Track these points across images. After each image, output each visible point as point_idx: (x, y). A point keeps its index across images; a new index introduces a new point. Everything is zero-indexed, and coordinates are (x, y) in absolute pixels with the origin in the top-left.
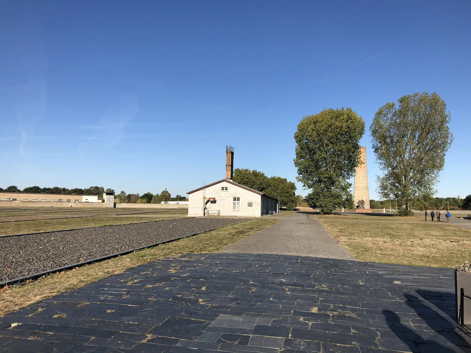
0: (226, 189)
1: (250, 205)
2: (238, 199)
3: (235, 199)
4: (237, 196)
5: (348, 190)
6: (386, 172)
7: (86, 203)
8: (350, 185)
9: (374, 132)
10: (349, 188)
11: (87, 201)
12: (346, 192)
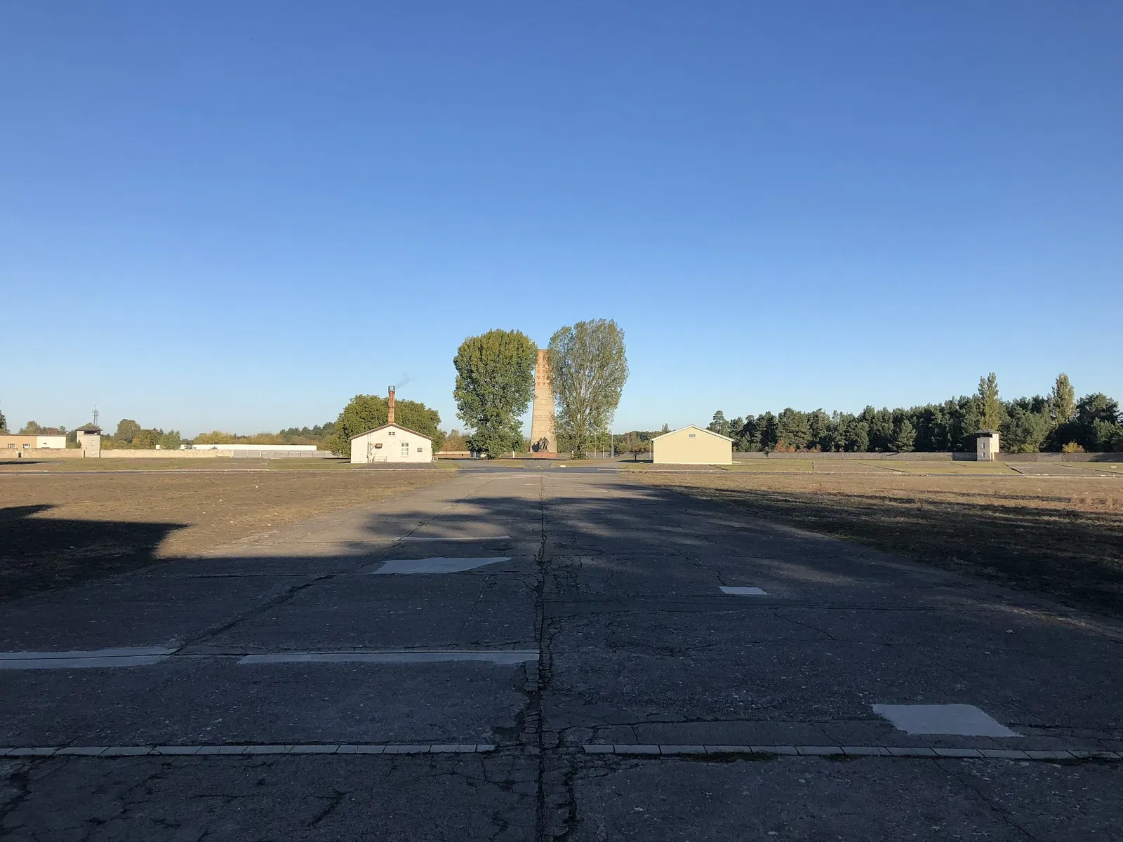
0: (394, 433)
1: (420, 450)
2: (407, 445)
3: (403, 445)
4: (407, 442)
5: (519, 430)
6: (561, 409)
7: (44, 450)
8: (521, 423)
9: (549, 360)
10: (519, 427)
11: (45, 446)
12: (516, 432)
